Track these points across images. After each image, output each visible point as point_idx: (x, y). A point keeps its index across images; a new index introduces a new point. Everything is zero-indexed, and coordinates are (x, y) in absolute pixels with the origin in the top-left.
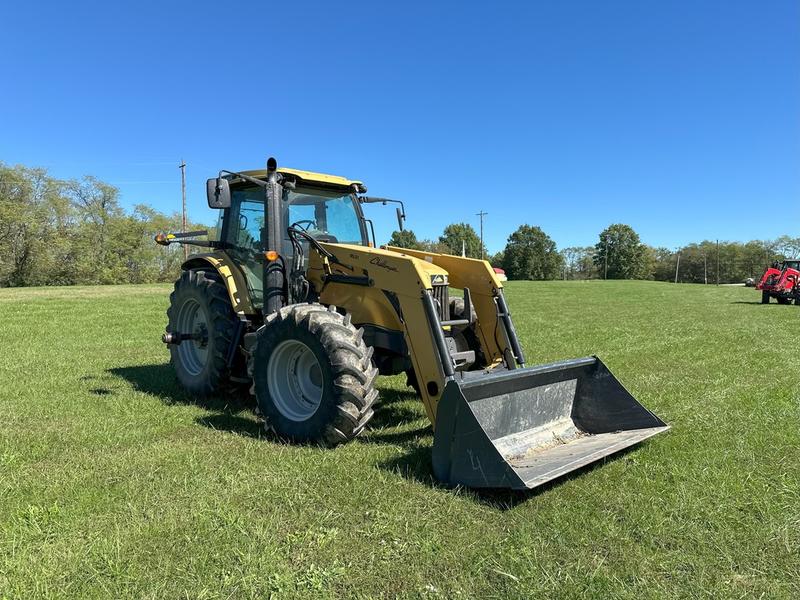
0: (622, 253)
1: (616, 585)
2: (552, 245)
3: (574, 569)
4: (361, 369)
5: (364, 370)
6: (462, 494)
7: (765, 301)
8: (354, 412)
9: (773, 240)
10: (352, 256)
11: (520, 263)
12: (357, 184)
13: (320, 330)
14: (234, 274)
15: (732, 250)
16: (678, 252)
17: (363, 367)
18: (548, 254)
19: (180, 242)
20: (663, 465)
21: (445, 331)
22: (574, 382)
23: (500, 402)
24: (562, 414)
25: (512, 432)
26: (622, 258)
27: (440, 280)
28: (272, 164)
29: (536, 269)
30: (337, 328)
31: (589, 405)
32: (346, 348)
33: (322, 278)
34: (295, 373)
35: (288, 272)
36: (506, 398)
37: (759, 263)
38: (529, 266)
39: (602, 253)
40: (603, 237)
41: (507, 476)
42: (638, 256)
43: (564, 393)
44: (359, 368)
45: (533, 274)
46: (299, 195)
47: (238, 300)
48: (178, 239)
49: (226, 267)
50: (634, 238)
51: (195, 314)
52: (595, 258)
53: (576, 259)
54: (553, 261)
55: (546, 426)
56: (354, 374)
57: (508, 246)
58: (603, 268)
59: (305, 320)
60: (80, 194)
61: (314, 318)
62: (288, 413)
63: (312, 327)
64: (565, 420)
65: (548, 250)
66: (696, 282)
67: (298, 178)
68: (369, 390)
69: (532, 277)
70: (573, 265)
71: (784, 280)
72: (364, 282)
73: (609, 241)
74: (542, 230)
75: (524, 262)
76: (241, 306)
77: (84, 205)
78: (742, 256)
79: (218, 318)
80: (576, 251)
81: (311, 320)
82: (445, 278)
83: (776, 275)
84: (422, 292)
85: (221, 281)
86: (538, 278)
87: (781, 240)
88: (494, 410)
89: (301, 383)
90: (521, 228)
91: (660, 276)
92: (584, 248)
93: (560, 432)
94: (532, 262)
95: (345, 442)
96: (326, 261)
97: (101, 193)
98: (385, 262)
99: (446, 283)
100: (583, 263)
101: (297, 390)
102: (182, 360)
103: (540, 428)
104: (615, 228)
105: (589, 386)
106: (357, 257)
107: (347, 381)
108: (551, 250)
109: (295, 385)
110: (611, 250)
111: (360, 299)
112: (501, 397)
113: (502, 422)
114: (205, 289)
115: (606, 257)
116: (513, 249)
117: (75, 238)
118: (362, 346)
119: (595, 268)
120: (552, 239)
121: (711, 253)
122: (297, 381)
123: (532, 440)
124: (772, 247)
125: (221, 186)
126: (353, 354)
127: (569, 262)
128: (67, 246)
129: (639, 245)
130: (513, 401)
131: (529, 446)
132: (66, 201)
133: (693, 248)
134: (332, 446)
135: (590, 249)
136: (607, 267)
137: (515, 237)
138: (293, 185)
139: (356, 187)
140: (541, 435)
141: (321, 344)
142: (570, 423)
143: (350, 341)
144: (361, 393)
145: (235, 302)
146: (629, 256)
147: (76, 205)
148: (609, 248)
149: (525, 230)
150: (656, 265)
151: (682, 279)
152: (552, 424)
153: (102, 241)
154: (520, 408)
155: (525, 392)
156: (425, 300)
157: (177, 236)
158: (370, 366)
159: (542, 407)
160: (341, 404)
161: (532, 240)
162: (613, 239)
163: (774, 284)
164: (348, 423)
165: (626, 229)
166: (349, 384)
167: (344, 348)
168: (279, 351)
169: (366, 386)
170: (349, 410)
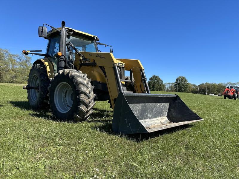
0: (182, 85)
1: (187, 171)
2: (162, 81)
3: (167, 164)
4: (89, 93)
5: (90, 93)
6: (122, 136)
7: (225, 98)
8: (85, 109)
9: (226, 83)
10: (89, 55)
12: (96, 37)
13: (73, 77)
14: (49, 65)
15: (214, 86)
16: (199, 85)
17: (89, 92)
18: (160, 84)
19: (32, 53)
20: (202, 131)
21: (122, 84)
22: (168, 104)
23: (141, 106)
24: (163, 115)
25: (144, 119)
26: (182, 86)
27: (121, 65)
28: (63, 24)
29: (157, 88)
30: (80, 77)
31: (173, 112)
32: (83, 84)
33: (79, 64)
34: (65, 97)
35: (67, 62)
36: (143, 105)
37: (222, 90)
38: (155, 87)
39: (176, 85)
40: (177, 80)
41: (140, 128)
42: (187, 86)
43: (164, 107)
44: (88, 92)
46: (74, 38)
47: (50, 74)
48: (31, 53)
49: (47, 63)
50: (186, 80)
51: (36, 81)
52: (174, 86)
53: (169, 86)
54: (162, 86)
55: (157, 118)
56: (85, 94)
58: (177, 89)
59: (68, 74)
60: (19, 59)
61: (71, 73)
62: (61, 110)
63: (70, 76)
64: (164, 117)
65: (161, 83)
66: (203, 94)
67: (74, 31)
68: (91, 101)
69: (156, 90)
70: (168, 88)
71: (231, 92)
72: (93, 64)
73: (179, 81)
74: (159, 77)
75: (153, 86)
76: (50, 76)
77: (20, 62)
78: (217, 87)
79: (42, 79)
80: (169, 84)
81: (70, 74)
82: (124, 65)
83: (228, 91)
84: (113, 65)
85: (45, 67)
86: (158, 90)
87: (228, 83)
88: (138, 109)
89: (67, 101)
90: (153, 76)
91: (193, 92)
92: (171, 83)
93: (163, 121)
94: (156, 86)
95: (81, 121)
96: (81, 59)
97: (26, 59)
98: (101, 55)
99: (124, 66)
100: (171, 87)
101: (66, 103)
102: (31, 97)
103: (155, 119)
104: (180, 77)
105: (173, 105)
106: (91, 55)
107: (83, 96)
108: (162, 83)
109: (65, 101)
110: (179, 84)
111: (92, 72)
112: (141, 104)
113: (141, 114)
114: (39, 70)
115: (178, 86)
116: (151, 82)
117: (17, 72)
118: (90, 85)
119: (174, 89)
120: (162, 80)
121: (208, 86)
122: (66, 100)
123: (152, 122)
124: (226, 85)
125: (43, 29)
126: (85, 87)
127: (167, 87)
128: (13, 74)
129: (187, 83)
130: (145, 107)
131: (151, 124)
132: (15, 60)
133: (203, 84)
134: (75, 122)
135: (173, 83)
136: (178, 89)
137: (151, 79)
138: (72, 33)
139: (95, 38)
140: (156, 121)
141: (73, 82)
142: (166, 119)
143: (85, 82)
144: (88, 102)
145: (49, 74)
146: (184, 86)
147: (18, 62)
148: (179, 83)
149: (154, 76)
150: (192, 89)
151: (200, 93)
152: (159, 118)
153: (25, 73)
154: (148, 110)
155: (150, 104)
156: (114, 68)
157: (31, 51)
158: (92, 92)
159: (156, 111)
160: (79, 105)
161: (156, 80)
162: (180, 81)
163: (228, 93)
164: (82, 113)
165: (184, 78)
166: (83, 98)
167: (82, 84)
168: (59, 87)
169: (90, 100)
170: (83, 108)
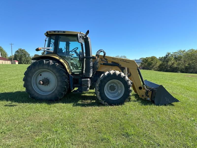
10: (113, 59)
11: (19, 59)
18: (27, 57)
41: (175, 100)
45: (23, 62)
57: (15, 54)
69: (23, 63)
86: (25, 63)
94: (23, 59)
108: (29, 56)
120: (29, 53)
137: (17, 52)
145: (68, 70)
149: (20, 50)
161: (23, 53)
